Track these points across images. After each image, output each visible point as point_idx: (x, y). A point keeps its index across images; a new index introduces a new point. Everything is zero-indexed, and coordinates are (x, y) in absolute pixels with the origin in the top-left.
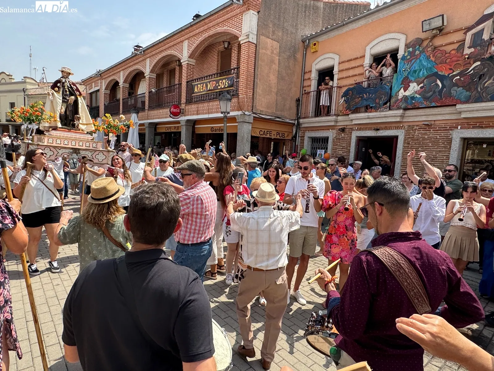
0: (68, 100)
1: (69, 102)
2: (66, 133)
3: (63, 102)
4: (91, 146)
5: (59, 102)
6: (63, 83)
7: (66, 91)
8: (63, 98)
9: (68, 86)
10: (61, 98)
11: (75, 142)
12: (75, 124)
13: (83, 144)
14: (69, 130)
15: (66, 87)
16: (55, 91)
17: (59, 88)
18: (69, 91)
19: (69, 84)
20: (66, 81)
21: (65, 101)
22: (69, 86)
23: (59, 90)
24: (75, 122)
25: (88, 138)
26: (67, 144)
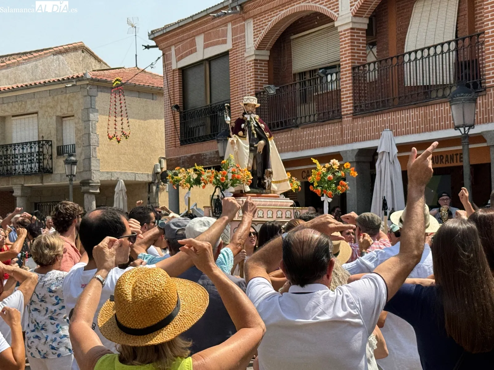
0: (256, 147)
1: (258, 151)
2: (258, 200)
3: (251, 151)
4: (284, 216)
5: (246, 152)
6: (249, 122)
7: (253, 134)
8: (251, 145)
9: (254, 126)
10: (248, 146)
11: (271, 212)
12: (265, 183)
13: (282, 214)
14: (259, 195)
15: (253, 128)
16: (240, 137)
17: (243, 130)
18: (257, 133)
19: (255, 122)
20: (251, 118)
21: (253, 149)
22: (256, 125)
23: (244, 134)
24: (265, 181)
25: (287, 203)
26: (262, 216)
